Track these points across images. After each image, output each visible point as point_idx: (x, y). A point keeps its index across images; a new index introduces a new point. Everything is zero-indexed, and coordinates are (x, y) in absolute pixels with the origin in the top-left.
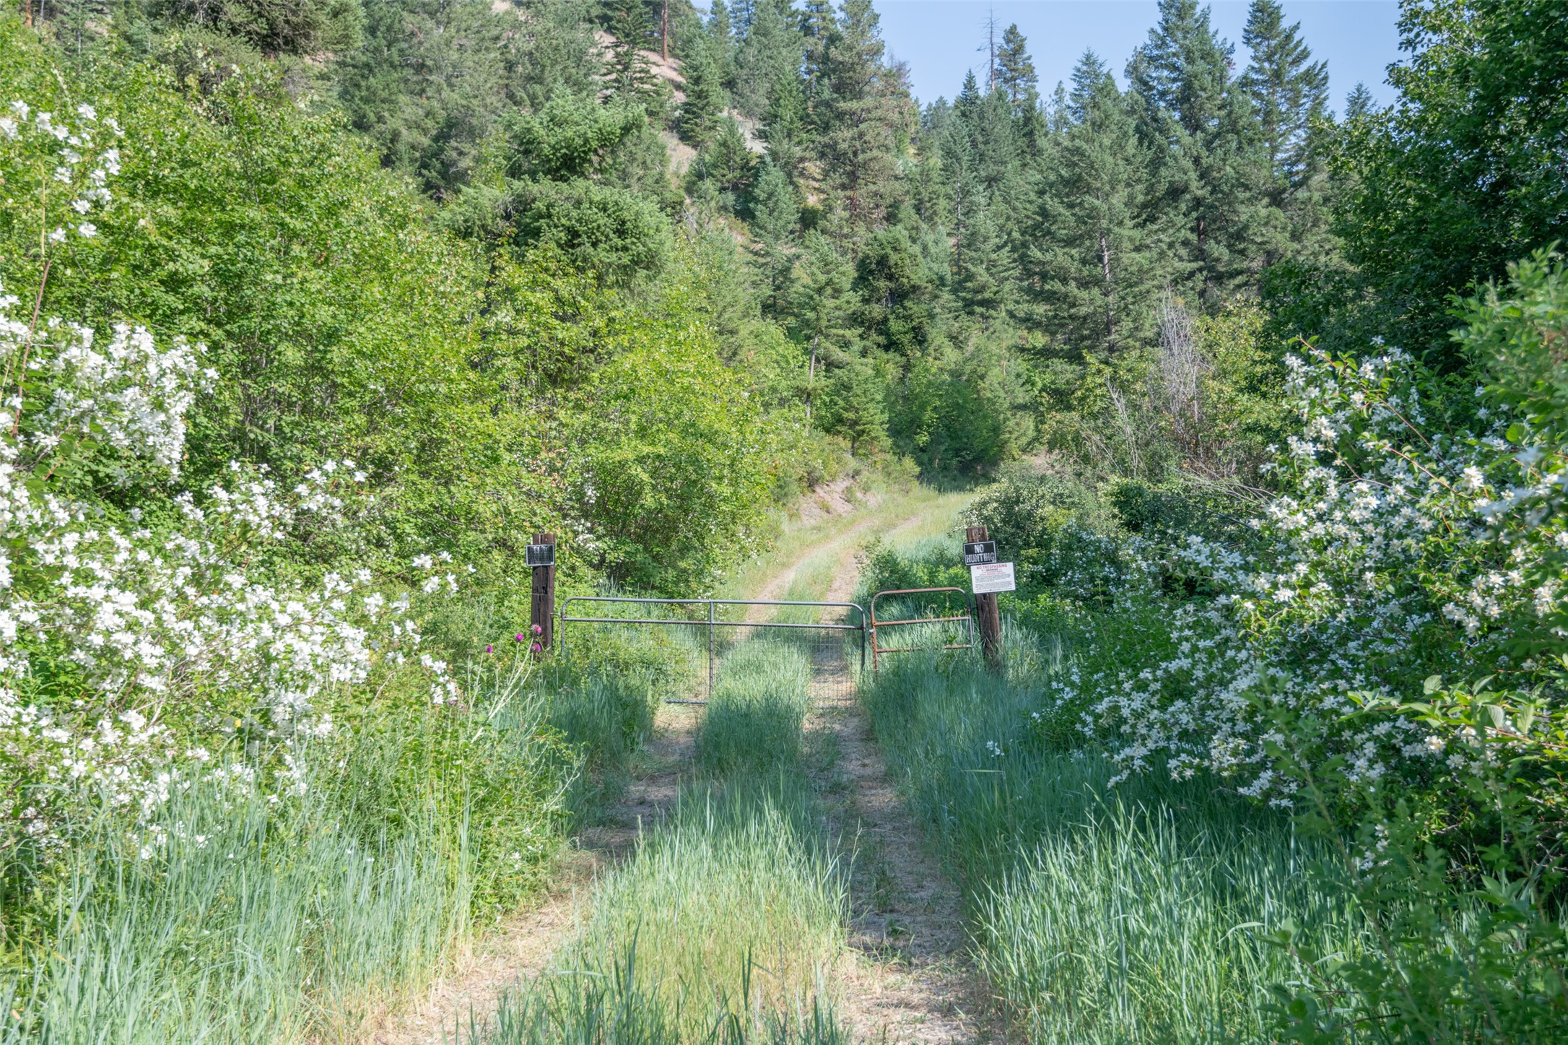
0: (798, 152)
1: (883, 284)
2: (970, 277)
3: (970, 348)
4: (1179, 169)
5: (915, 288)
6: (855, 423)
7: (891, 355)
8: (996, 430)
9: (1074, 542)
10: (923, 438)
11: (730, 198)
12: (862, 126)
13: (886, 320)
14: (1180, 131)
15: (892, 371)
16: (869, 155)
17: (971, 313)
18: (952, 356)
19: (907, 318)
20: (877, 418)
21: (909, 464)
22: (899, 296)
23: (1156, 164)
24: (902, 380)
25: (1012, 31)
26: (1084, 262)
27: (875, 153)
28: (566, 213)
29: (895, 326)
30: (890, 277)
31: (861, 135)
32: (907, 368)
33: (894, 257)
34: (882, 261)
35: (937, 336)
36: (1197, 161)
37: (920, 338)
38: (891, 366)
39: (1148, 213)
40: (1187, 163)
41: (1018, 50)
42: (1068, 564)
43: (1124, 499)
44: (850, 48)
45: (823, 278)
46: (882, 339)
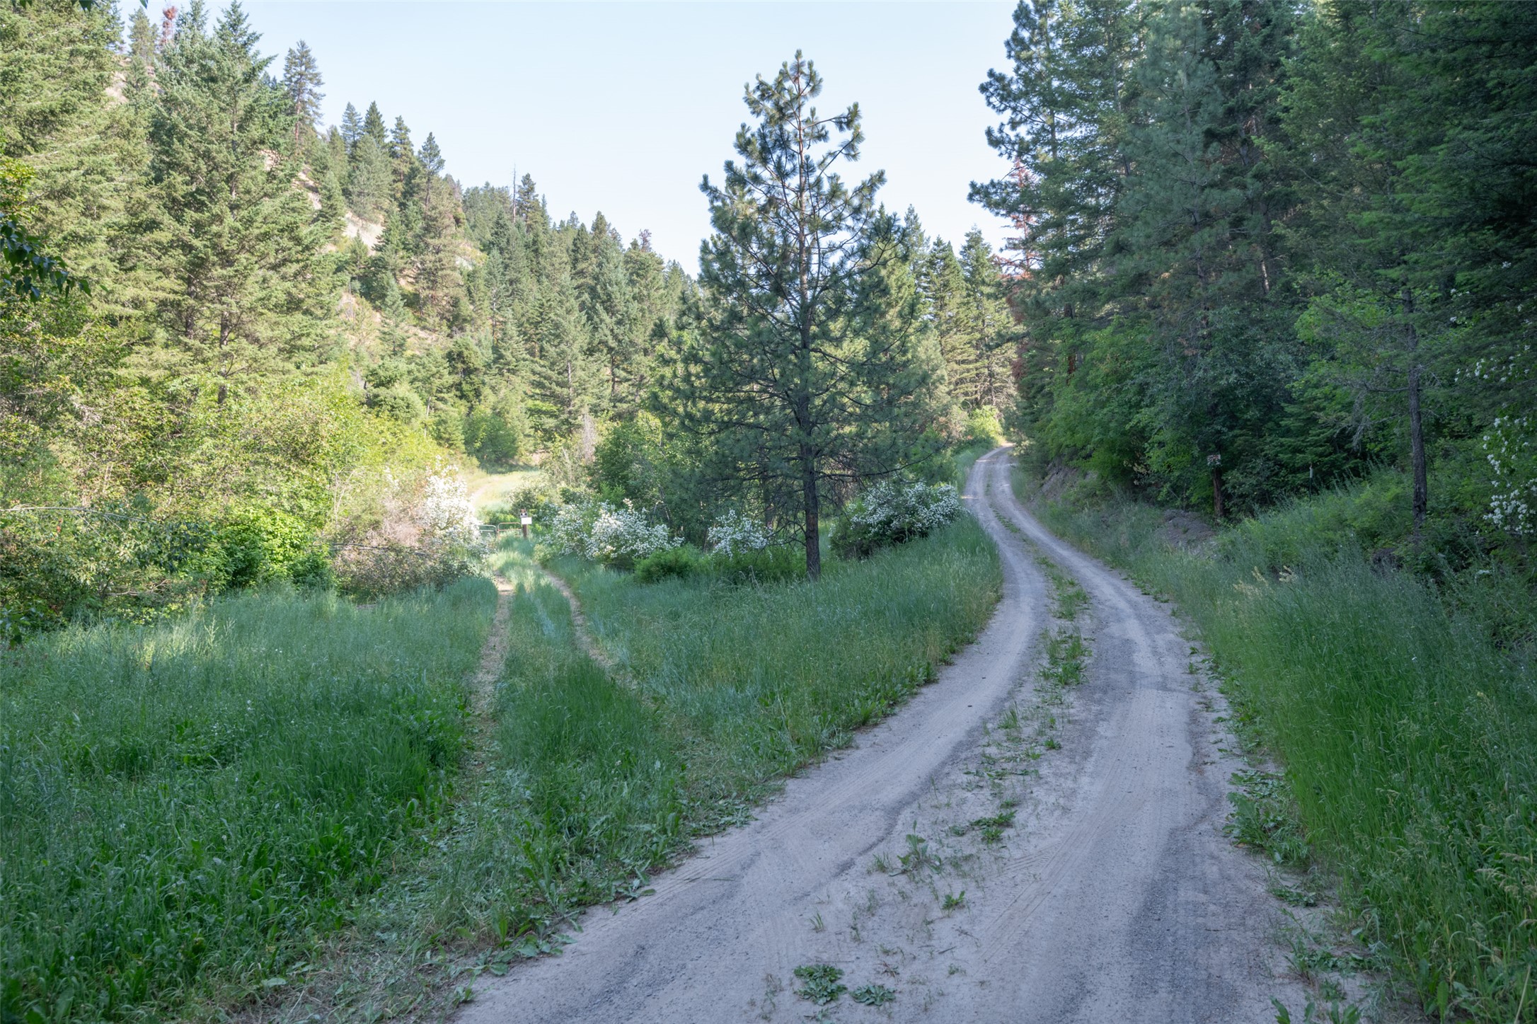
0: (401, 263)
1: (460, 366)
2: (501, 356)
3: (501, 394)
4: (604, 333)
5: (476, 369)
6: (448, 440)
7: (464, 402)
8: (514, 441)
9: (547, 506)
10: (478, 445)
11: (357, 284)
12: (441, 255)
13: (460, 384)
14: (605, 316)
15: (464, 410)
16: (444, 272)
17: (502, 375)
18: (492, 399)
19: (472, 384)
20: (459, 437)
21: (475, 461)
22: (468, 372)
23: (595, 329)
24: (468, 415)
25: (527, 179)
26: (559, 373)
27: (448, 272)
28: (390, 401)
29: (465, 387)
30: (463, 362)
31: (440, 260)
32: (471, 408)
33: (466, 353)
34: (460, 354)
35: (486, 391)
36: (612, 330)
37: (478, 394)
38: (463, 407)
39: (590, 351)
40: (608, 332)
41: (531, 189)
42: (545, 515)
43: (564, 493)
44: (434, 208)
45: (434, 370)
46: (458, 393)
